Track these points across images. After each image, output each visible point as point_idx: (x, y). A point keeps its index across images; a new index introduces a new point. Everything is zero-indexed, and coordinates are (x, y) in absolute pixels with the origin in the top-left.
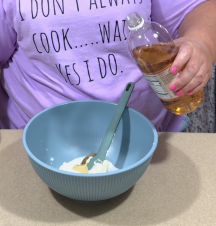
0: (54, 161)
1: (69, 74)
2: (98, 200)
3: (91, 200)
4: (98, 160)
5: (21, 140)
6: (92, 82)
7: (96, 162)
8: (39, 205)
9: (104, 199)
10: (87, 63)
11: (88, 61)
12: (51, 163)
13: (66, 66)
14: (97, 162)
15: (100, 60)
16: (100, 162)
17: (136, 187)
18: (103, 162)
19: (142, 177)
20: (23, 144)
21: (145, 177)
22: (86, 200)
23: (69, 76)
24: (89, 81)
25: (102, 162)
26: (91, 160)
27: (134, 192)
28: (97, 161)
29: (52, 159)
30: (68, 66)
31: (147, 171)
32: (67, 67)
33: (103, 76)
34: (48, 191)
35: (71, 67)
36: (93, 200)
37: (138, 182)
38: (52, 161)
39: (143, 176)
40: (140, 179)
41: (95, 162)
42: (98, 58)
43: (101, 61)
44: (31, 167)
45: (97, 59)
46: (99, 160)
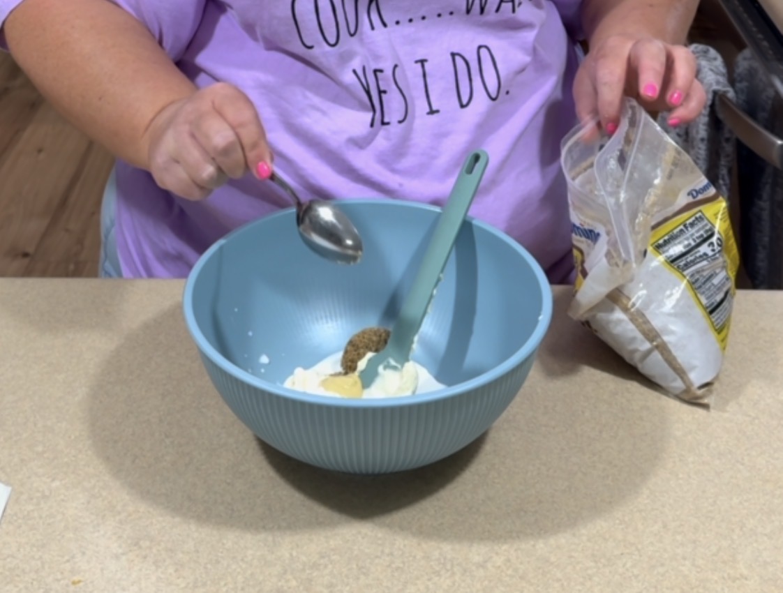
0: (270, 363)
1: (385, 92)
2: (390, 470)
3: (370, 471)
4: (388, 362)
5: (180, 307)
6: (436, 115)
7: (385, 368)
8: (229, 484)
9: (404, 468)
10: (423, 66)
11: (426, 60)
12: (263, 371)
13: (375, 71)
14: (388, 367)
15: (458, 58)
16: (395, 368)
17: (492, 435)
18: (402, 366)
19: (509, 408)
20: (184, 320)
21: (517, 408)
22: (357, 470)
23: (383, 95)
24: (428, 113)
25: (399, 366)
26: (370, 360)
27: (488, 447)
28: (385, 363)
29: (264, 359)
30: (381, 71)
31: (522, 391)
32: (378, 74)
33: (465, 102)
34: (254, 445)
35: (389, 72)
36: (377, 471)
37: (497, 423)
38: (264, 365)
39: (511, 404)
40: (504, 415)
41: (381, 369)
42: (453, 55)
43: (459, 62)
44: (206, 382)
45: (450, 58)
46: (393, 362)
